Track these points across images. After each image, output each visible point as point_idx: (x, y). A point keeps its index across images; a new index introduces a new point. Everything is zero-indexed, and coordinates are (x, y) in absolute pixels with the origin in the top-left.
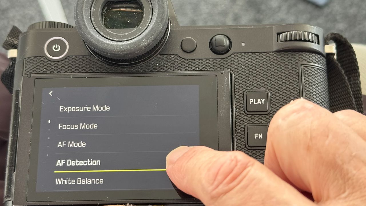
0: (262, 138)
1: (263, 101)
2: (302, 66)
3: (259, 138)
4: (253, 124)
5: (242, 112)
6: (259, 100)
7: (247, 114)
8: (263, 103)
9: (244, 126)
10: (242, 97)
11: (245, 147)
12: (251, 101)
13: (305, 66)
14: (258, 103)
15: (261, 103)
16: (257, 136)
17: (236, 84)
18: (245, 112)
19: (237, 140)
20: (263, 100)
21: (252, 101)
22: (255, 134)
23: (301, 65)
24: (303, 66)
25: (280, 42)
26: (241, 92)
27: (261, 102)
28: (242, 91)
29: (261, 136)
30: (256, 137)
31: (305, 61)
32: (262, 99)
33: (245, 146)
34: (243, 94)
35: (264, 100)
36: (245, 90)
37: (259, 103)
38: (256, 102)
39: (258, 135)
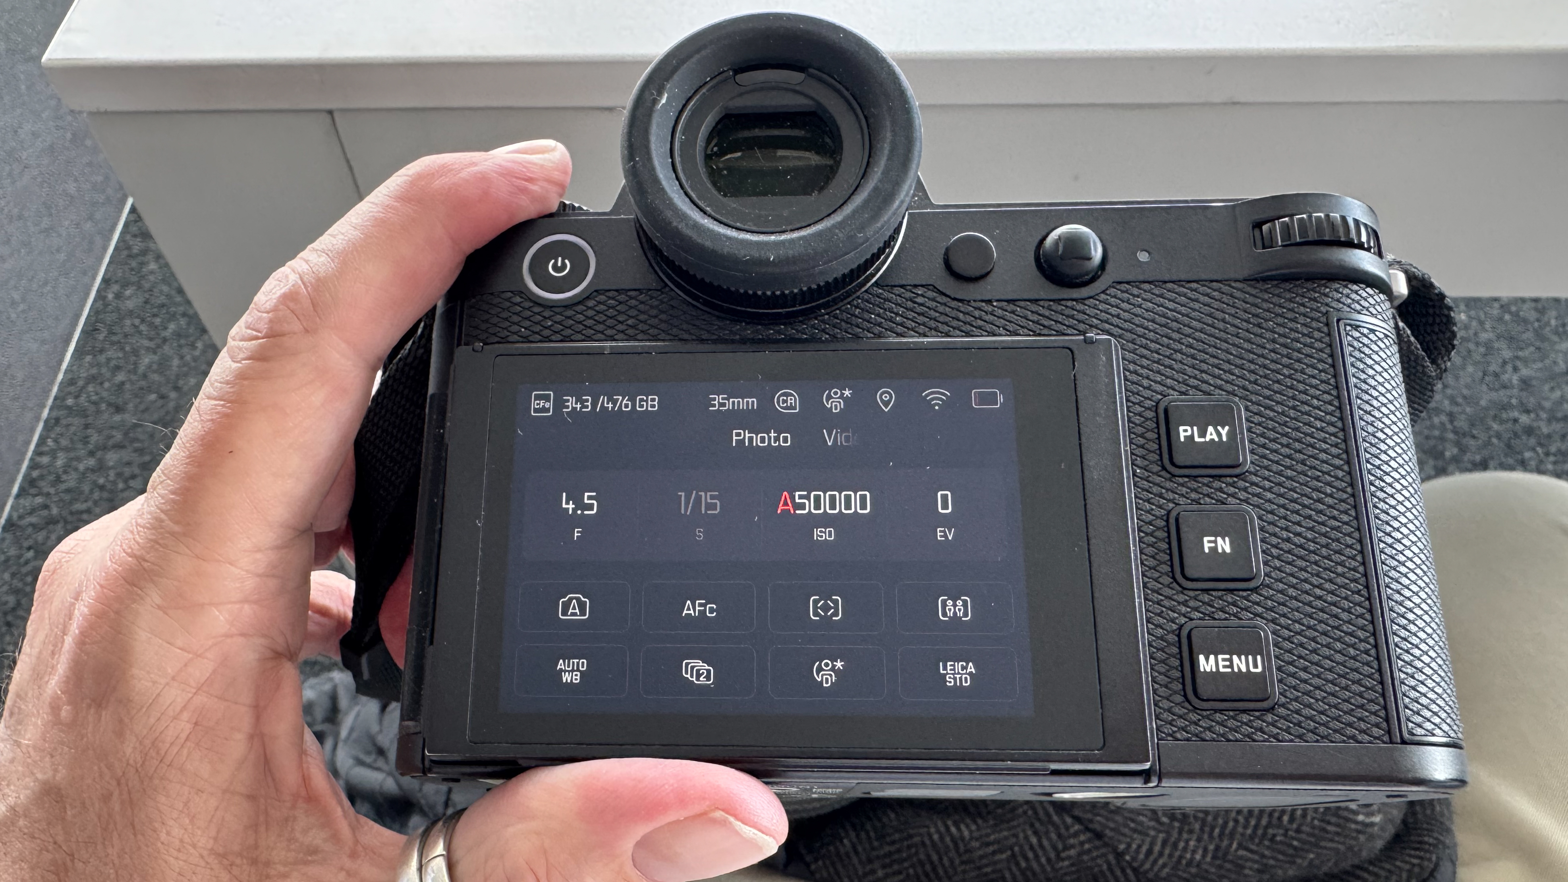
0: (1228, 550)
1: (1224, 431)
2: (1341, 324)
3: (1220, 550)
4: (1195, 507)
5: (1156, 468)
6: (1210, 429)
7: (1174, 476)
8: (1224, 439)
9: (1163, 512)
10: (1151, 419)
11: (1172, 580)
12: (1185, 431)
13: (1350, 325)
14: (1208, 438)
15: (1217, 439)
16: (1213, 545)
17: (1129, 377)
18: (1164, 468)
19: (1144, 557)
20: (1223, 428)
21: (1189, 433)
22: (1206, 539)
23: (1338, 321)
24: (1345, 325)
25: (1264, 248)
26: (1148, 403)
27: (1219, 434)
28: (1151, 400)
29: (1224, 545)
30: (1209, 548)
31: (1348, 309)
32: (1219, 428)
33: (1173, 578)
34: (1154, 409)
35: (1227, 428)
36: (1160, 397)
37: (1212, 437)
38: (1203, 434)
39: (1215, 542)
